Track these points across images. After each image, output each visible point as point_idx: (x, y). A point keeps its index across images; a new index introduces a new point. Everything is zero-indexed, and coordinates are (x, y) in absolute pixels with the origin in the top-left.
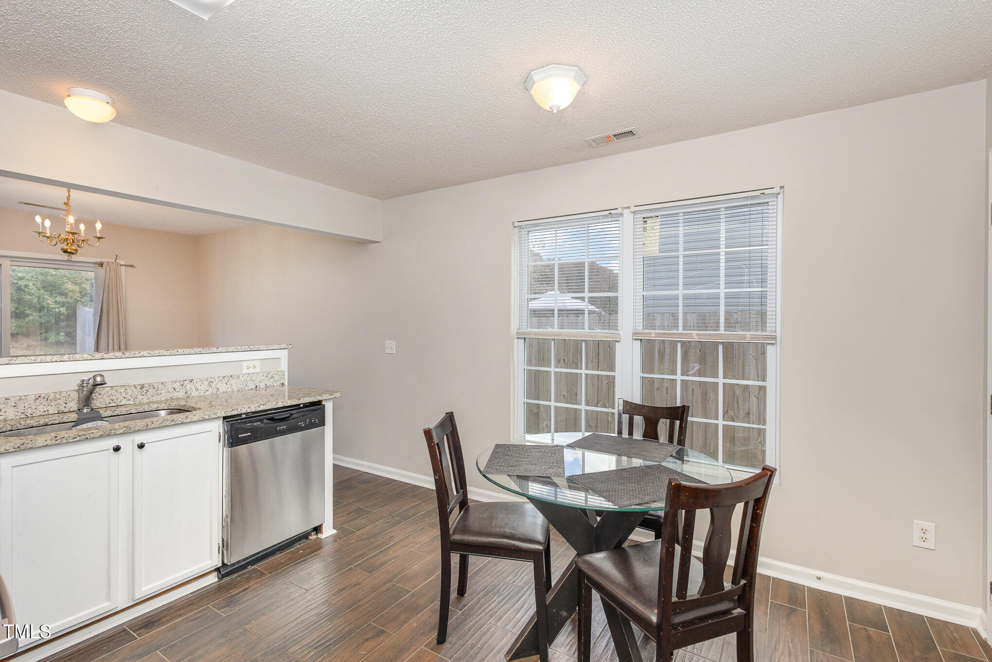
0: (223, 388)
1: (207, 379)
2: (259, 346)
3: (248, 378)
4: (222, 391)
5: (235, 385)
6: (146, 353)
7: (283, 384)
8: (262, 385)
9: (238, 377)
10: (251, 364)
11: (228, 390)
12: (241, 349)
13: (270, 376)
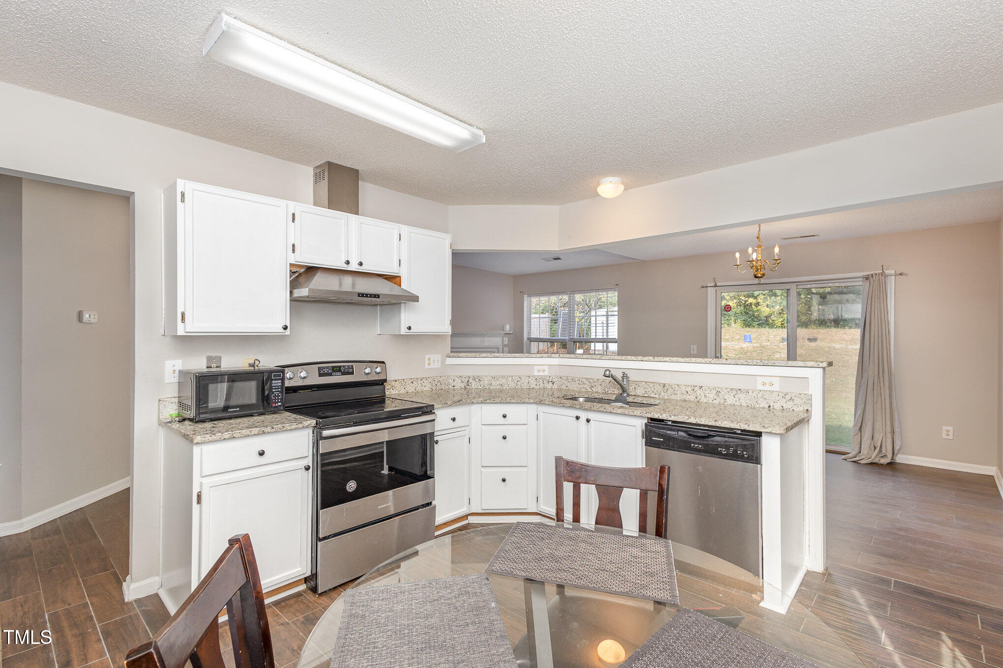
0: (730, 400)
1: (715, 388)
2: (775, 362)
3: (760, 395)
4: (730, 403)
5: (744, 400)
6: (668, 359)
7: (807, 410)
8: (777, 406)
9: (747, 392)
10: (767, 380)
11: (736, 404)
12: (753, 362)
13: (788, 397)
